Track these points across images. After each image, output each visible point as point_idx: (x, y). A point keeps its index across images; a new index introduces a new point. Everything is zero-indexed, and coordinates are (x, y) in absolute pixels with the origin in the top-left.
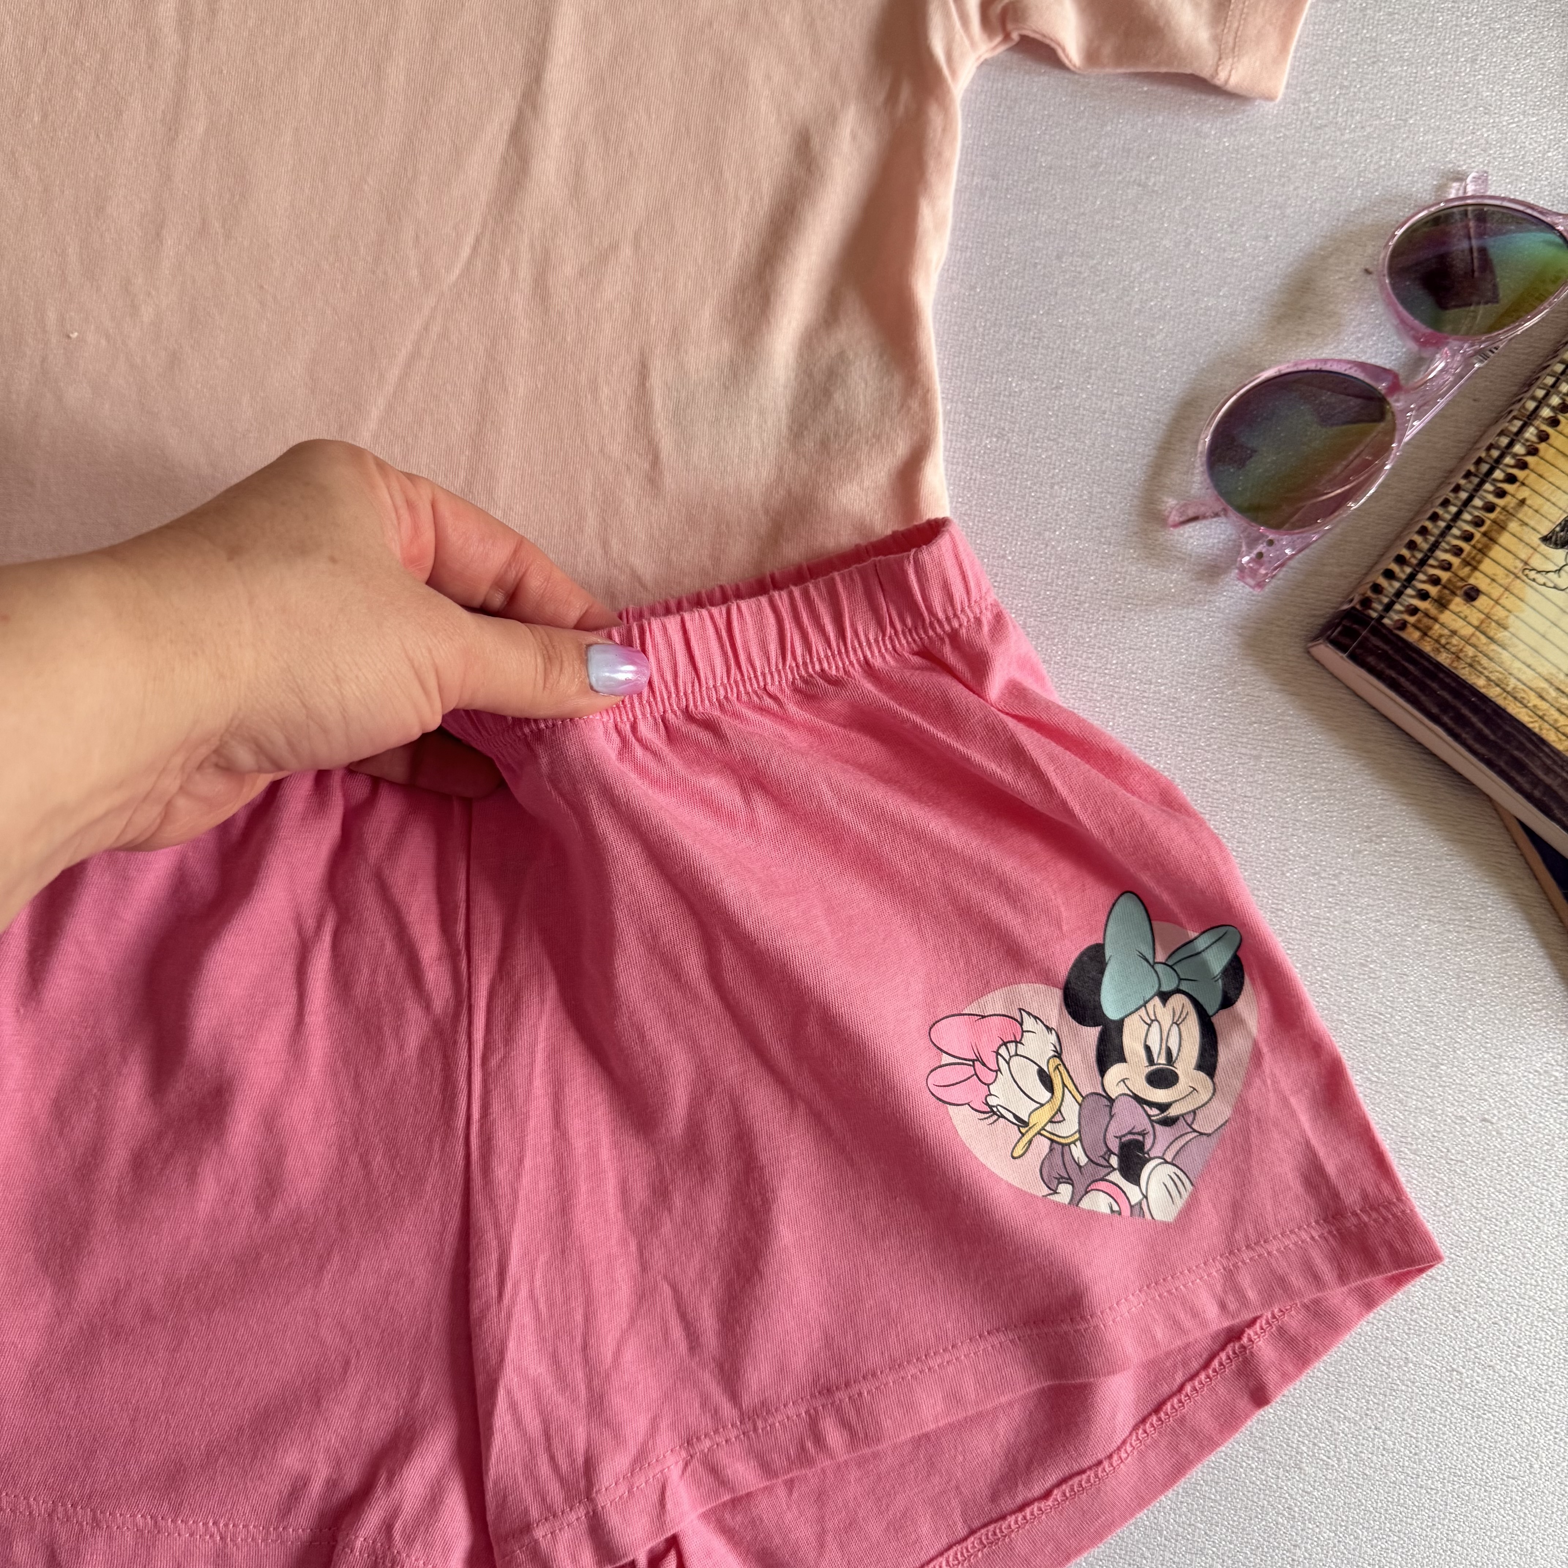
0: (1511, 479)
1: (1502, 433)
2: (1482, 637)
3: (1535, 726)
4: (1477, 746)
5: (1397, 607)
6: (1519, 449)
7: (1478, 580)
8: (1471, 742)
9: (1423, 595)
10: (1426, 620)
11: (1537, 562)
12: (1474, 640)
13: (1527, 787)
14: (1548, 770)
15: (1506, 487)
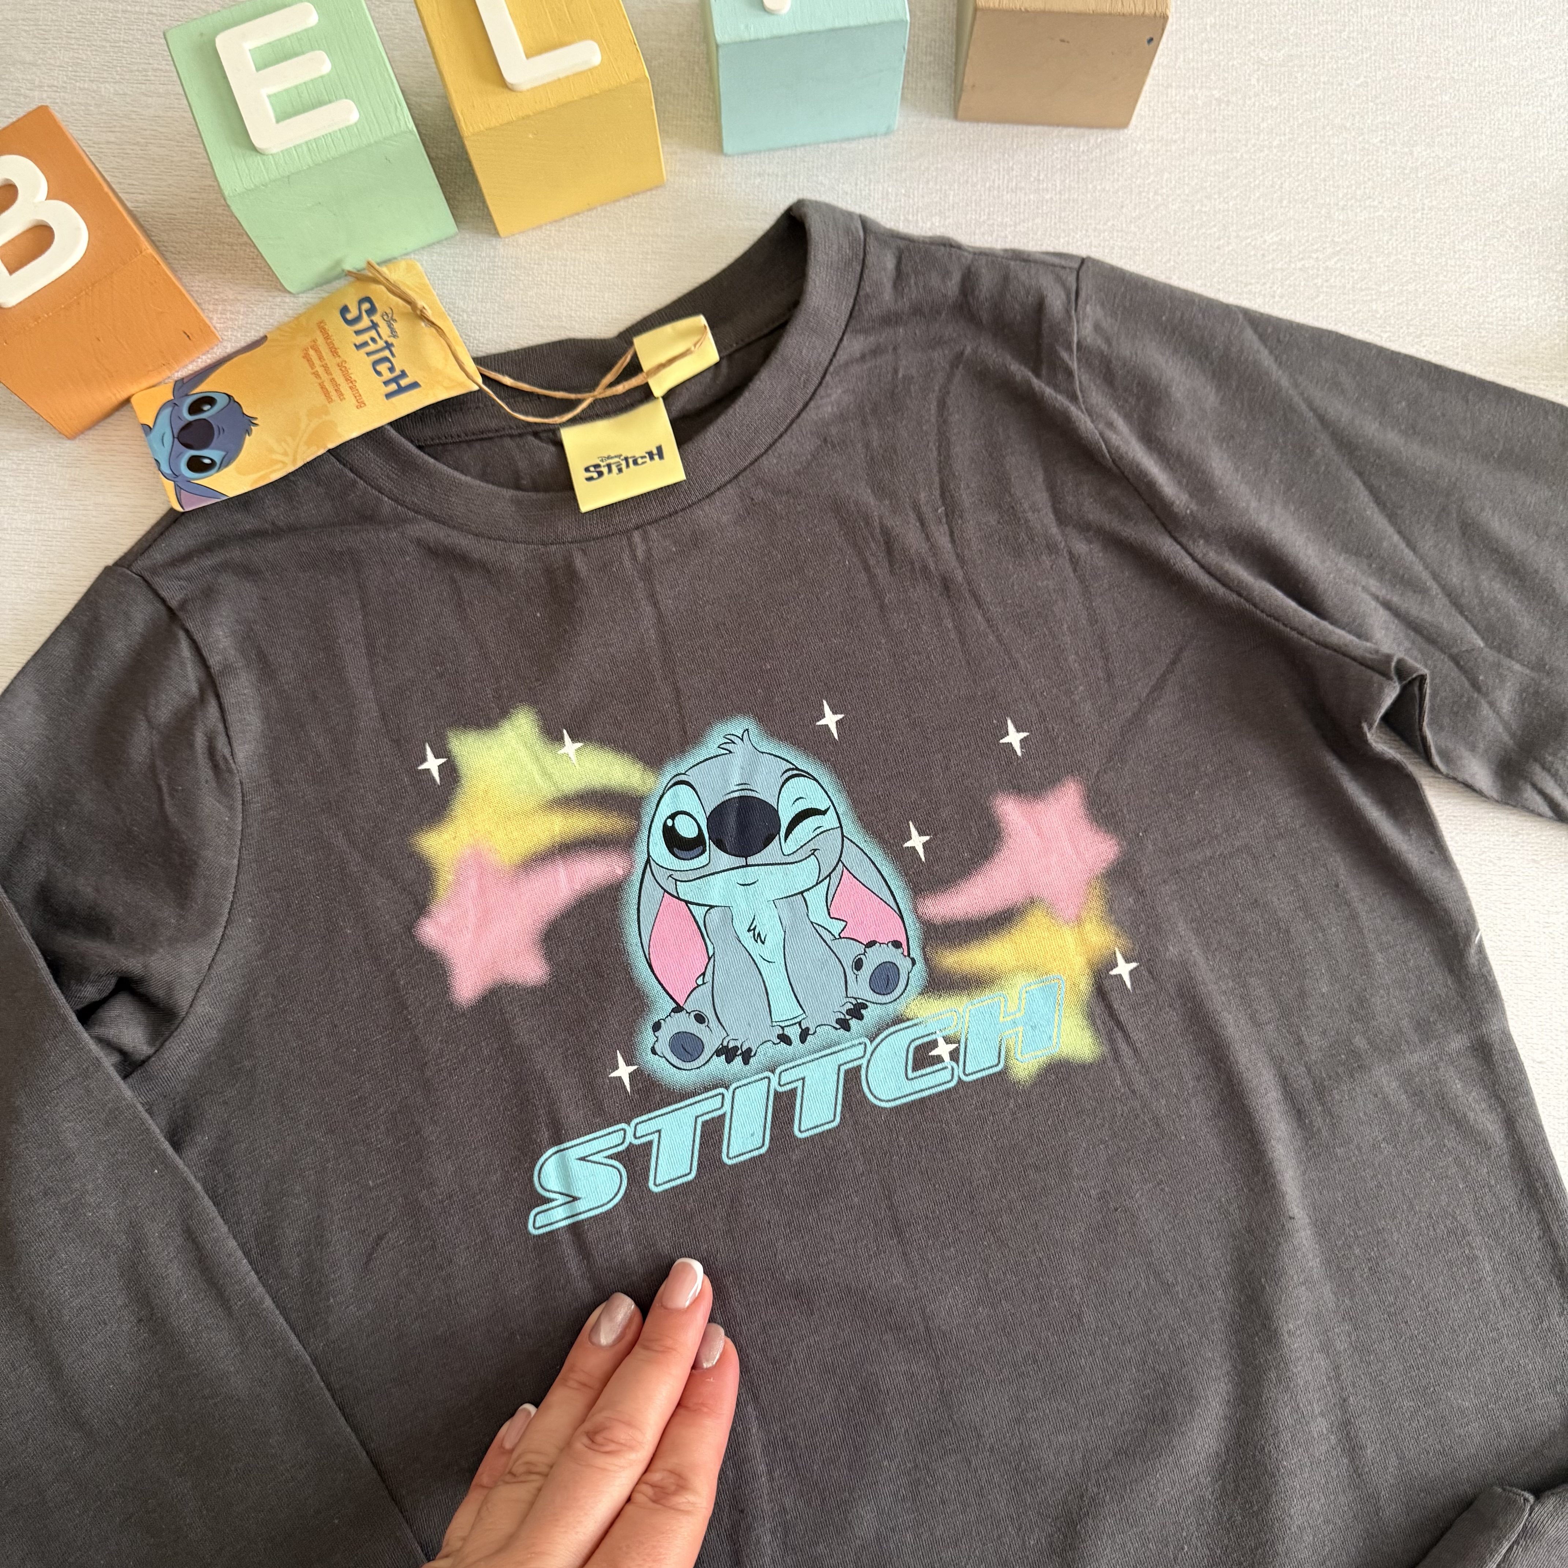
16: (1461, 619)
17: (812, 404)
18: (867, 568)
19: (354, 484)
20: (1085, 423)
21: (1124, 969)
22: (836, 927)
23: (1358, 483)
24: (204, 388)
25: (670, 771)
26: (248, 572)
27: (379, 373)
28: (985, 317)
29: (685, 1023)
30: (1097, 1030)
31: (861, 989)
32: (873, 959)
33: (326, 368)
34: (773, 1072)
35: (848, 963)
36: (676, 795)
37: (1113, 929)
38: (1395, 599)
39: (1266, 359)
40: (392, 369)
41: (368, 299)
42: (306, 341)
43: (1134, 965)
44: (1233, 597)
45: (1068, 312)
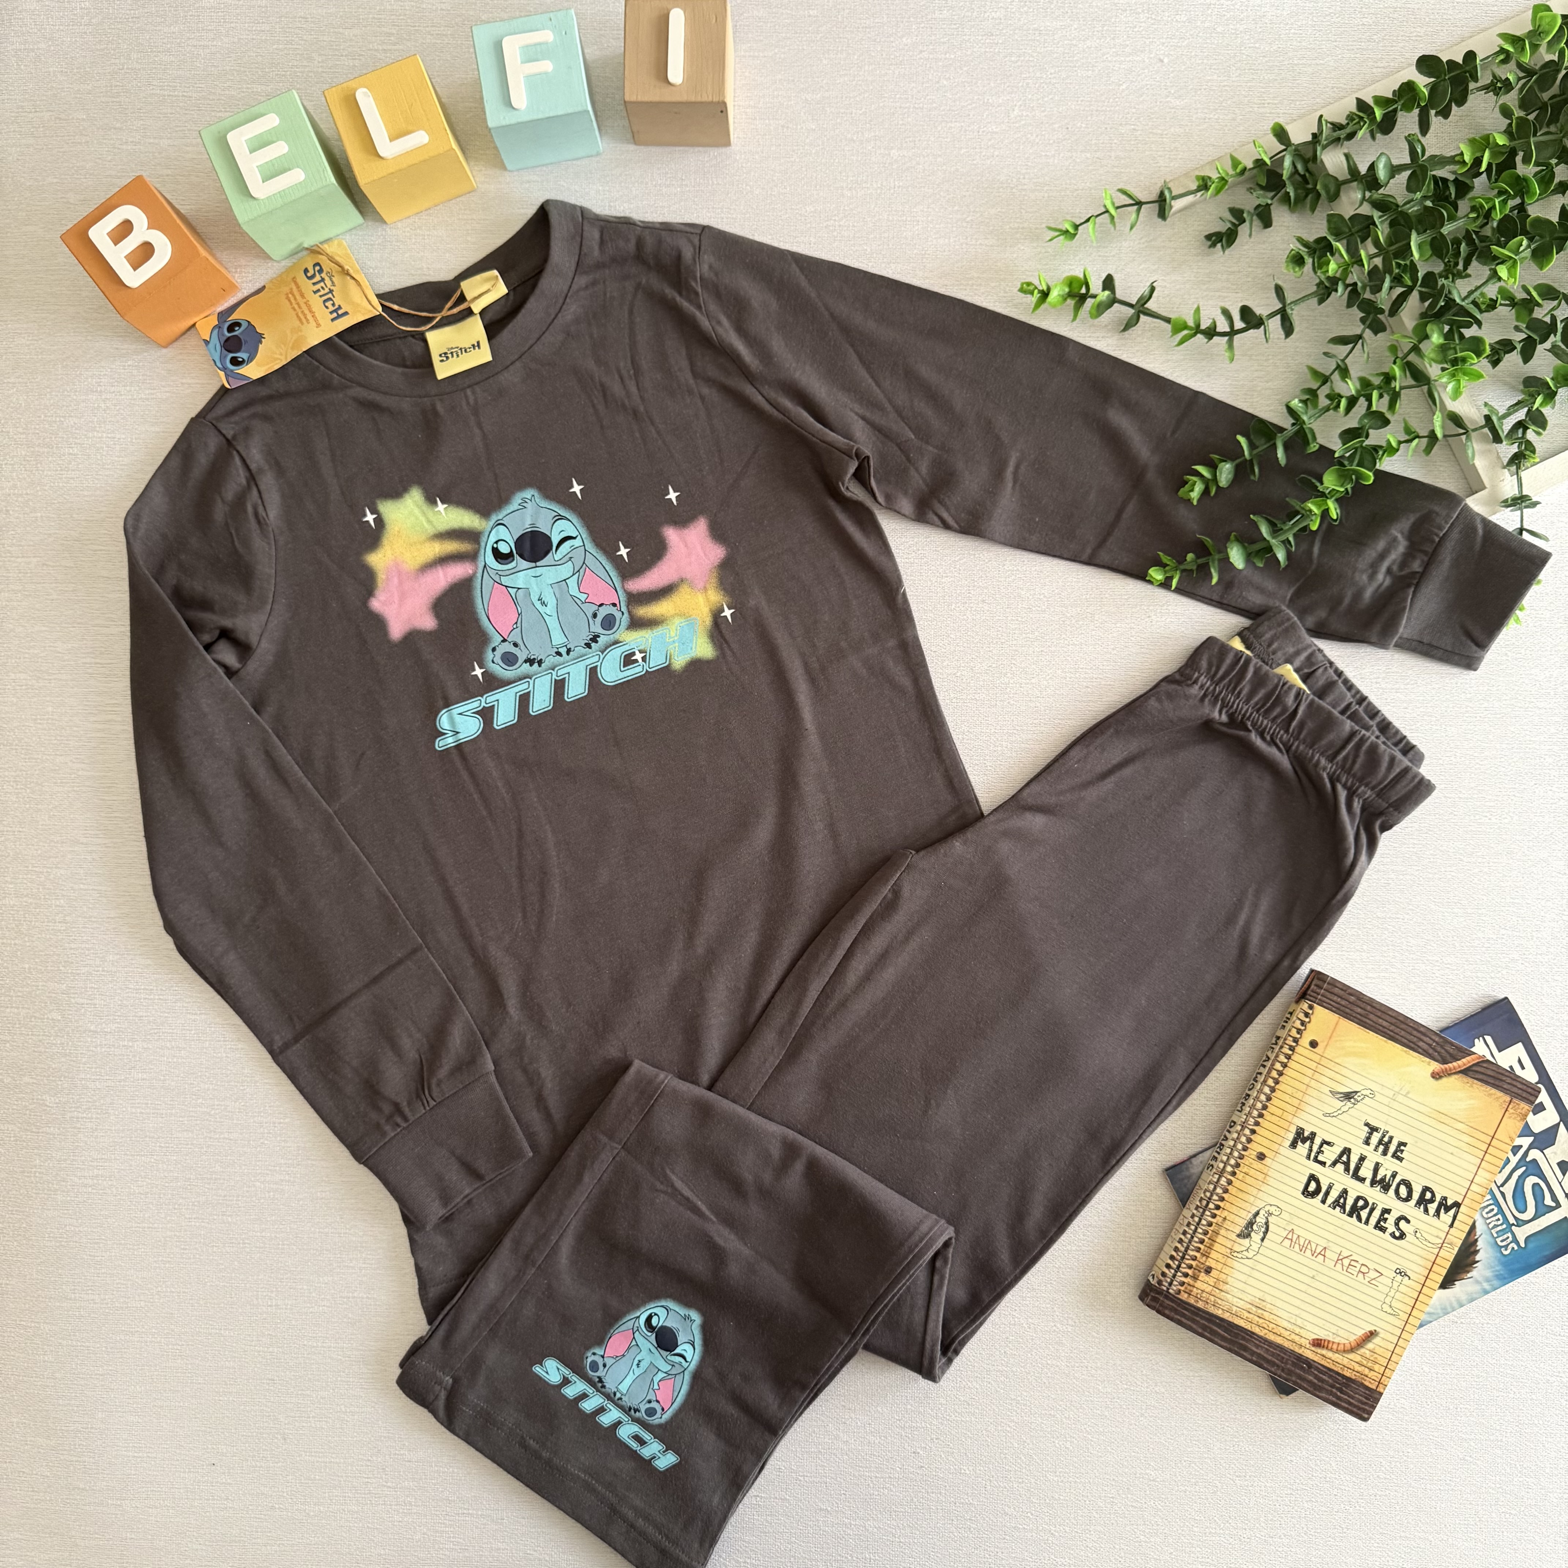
0: (1218, 1207)
1: (1210, 1183)
2: (1217, 1291)
3: (1248, 1326)
4: (1223, 1343)
5: (1175, 1283)
6: (1219, 1191)
7: (1210, 1263)
8: (1219, 1342)
9: (1186, 1275)
10: (1189, 1287)
11: (1237, 1248)
12: (1213, 1293)
13: (1249, 1357)
14: (1257, 1346)
15: (1215, 1212)
16: (903, 424)
17: (560, 315)
18: (594, 406)
19: (318, 368)
20: (705, 323)
21: (728, 613)
22: (583, 597)
23: (851, 350)
24: (234, 317)
25: (494, 518)
26: (266, 418)
27: (327, 307)
28: (652, 262)
29: (508, 647)
30: (715, 644)
31: (597, 628)
32: (603, 612)
33: (298, 304)
34: (553, 670)
35: (590, 615)
36: (498, 531)
37: (722, 593)
38: (868, 415)
39: (803, 282)
40: (333, 305)
41: (317, 264)
42: (286, 289)
43: (733, 611)
44: (781, 416)
45: (694, 260)
